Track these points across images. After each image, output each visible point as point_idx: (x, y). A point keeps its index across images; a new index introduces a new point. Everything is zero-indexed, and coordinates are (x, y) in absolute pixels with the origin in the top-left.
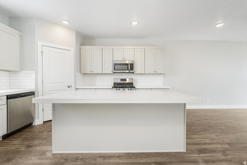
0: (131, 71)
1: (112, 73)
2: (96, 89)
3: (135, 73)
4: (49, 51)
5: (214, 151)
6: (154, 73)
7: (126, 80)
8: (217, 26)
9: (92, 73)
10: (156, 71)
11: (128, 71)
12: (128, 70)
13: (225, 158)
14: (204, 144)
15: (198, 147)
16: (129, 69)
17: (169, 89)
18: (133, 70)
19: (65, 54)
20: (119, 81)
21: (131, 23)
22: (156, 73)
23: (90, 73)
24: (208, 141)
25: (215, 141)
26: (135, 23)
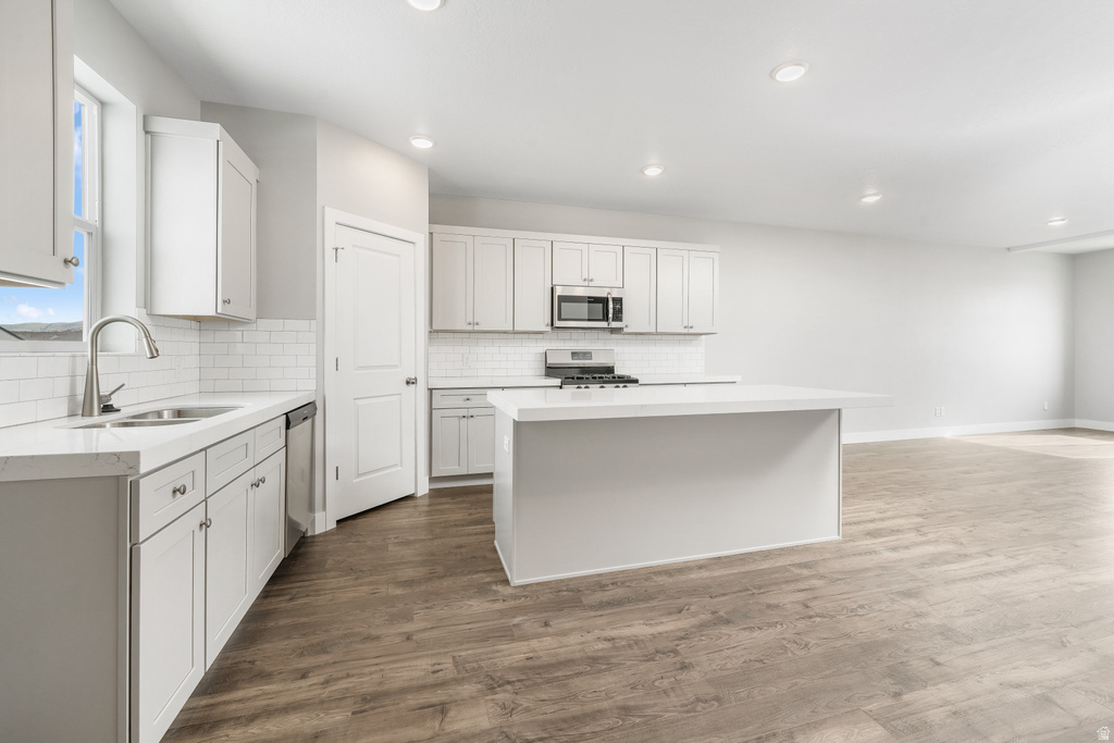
0: (615, 324)
3: (625, 330)
4: (354, 246)
5: (898, 531)
8: (864, 200)
9: (476, 328)
11: (604, 324)
12: (605, 318)
13: (924, 538)
14: (871, 521)
15: (861, 527)
16: (611, 315)
18: (621, 320)
19: (399, 256)
20: (567, 360)
21: (642, 172)
23: (470, 328)
24: (873, 515)
25: (889, 514)
26: (653, 172)
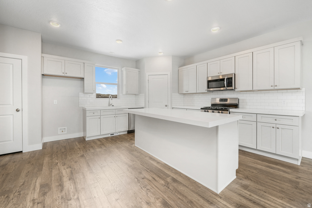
1: (206, 91)
2: (187, 109)
6: (272, 88)
7: (227, 101)
10: (275, 85)
17: (299, 116)
22: (276, 88)
